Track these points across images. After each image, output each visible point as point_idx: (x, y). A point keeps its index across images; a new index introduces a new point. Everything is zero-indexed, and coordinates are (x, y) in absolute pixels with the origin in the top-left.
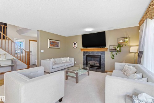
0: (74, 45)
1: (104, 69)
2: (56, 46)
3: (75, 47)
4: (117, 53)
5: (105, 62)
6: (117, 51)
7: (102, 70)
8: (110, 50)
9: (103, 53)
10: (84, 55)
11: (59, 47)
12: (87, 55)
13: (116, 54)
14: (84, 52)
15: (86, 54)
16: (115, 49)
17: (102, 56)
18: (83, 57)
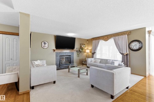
4: (80, 53)
9: (73, 53)
15: (59, 55)
16: (80, 51)
17: (72, 55)
18: (56, 58)
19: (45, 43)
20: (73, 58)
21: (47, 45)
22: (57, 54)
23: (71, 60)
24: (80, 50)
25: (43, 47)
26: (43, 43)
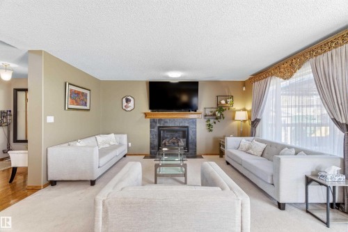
0: (125, 103)
1: (196, 151)
2: (82, 105)
3: (129, 109)
4: (216, 121)
5: (196, 138)
6: (217, 119)
7: (191, 154)
8: (206, 116)
9: (194, 122)
10: (152, 127)
11: (87, 108)
12: (159, 127)
13: (215, 123)
14: (154, 119)
15: (158, 125)
16: (214, 115)
17: (191, 127)
18: (151, 131)
19: (128, 101)
20: (195, 135)
21: (131, 104)
22: (153, 122)
23: (190, 138)
24: (217, 113)
25: (124, 108)
26: (124, 100)
